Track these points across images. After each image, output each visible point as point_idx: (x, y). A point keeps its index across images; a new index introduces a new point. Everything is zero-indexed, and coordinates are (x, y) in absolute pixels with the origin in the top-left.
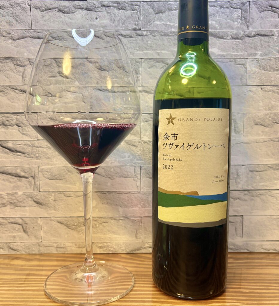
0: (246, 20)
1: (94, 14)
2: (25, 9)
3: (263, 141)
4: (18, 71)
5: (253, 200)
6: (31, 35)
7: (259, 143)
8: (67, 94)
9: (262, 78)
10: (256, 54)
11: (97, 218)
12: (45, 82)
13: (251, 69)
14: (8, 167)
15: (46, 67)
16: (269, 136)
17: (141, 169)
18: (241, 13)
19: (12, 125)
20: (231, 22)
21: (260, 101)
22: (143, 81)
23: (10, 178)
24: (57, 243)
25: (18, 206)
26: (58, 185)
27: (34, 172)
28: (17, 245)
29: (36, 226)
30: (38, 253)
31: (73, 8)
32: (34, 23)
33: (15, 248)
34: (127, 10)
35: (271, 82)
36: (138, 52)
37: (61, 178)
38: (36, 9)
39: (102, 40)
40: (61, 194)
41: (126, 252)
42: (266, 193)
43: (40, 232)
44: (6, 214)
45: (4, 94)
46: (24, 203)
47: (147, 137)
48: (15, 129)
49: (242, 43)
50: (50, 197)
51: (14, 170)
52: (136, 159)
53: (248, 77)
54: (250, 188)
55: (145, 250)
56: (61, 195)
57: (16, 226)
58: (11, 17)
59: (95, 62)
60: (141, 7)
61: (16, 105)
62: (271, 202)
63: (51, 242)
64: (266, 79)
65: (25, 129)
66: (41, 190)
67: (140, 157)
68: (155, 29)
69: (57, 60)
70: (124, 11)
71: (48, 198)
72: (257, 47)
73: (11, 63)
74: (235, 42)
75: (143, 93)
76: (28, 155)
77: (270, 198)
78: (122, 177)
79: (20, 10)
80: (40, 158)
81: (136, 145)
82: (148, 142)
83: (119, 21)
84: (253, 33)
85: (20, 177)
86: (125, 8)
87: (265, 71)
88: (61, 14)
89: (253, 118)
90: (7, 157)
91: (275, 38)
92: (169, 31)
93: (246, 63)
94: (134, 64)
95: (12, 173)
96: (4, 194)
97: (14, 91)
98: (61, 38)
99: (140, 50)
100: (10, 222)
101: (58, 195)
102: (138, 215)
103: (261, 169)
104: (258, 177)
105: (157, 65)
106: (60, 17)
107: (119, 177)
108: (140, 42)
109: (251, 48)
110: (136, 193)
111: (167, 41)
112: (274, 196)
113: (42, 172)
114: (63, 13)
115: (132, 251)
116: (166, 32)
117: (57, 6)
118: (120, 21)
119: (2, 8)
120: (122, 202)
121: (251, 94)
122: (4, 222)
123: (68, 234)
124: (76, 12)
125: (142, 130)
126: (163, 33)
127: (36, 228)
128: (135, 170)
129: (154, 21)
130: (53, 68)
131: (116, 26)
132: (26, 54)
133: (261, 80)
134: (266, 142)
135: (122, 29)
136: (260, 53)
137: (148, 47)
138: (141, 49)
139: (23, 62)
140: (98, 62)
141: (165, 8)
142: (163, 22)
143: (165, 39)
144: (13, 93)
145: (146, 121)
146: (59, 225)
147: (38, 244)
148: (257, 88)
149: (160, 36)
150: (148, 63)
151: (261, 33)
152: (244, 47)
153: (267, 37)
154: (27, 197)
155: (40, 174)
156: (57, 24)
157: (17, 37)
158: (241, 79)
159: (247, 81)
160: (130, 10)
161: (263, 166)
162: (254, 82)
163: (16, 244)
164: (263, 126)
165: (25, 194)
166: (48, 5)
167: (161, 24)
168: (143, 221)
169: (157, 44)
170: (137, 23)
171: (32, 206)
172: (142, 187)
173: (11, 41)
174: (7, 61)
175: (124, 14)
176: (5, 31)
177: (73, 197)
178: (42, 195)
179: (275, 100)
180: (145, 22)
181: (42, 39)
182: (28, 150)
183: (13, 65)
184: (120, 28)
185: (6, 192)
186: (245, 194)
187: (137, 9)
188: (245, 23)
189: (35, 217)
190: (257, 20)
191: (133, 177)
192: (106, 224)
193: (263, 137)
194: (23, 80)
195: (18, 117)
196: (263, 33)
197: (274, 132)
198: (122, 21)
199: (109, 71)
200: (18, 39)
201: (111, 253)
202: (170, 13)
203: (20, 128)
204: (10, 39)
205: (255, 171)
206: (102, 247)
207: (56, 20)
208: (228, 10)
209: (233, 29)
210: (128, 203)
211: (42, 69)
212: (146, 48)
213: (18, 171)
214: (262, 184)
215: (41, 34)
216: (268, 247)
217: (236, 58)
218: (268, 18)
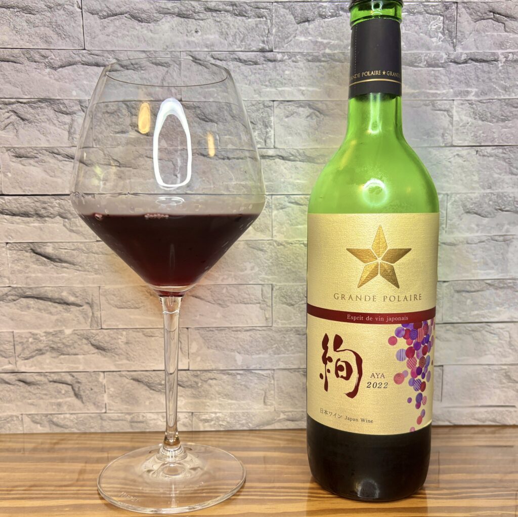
0: (451, 34)
1: (192, 24)
2: (73, 13)
3: (477, 241)
4: (62, 122)
5: (460, 339)
6: (84, 59)
7: (471, 244)
8: (146, 162)
9: (478, 134)
10: (468, 92)
11: (199, 373)
12: (109, 142)
13: (460, 118)
14: (46, 288)
15: (109, 115)
16: (489, 233)
17: (272, 290)
18: (443, 23)
19: (51, 216)
20: (426, 37)
21: (474, 173)
22: (276, 140)
23: (50, 306)
24: (132, 413)
25: (65, 353)
26: (132, 317)
27: (91, 296)
28: (65, 418)
29: (96, 385)
30: (100, 431)
31: (156, 13)
32: (88, 39)
33: (62, 422)
34: (249, 17)
35: (493, 140)
36: (268, 89)
37: (137, 305)
38: (93, 14)
39: (206, 70)
40: (138, 332)
41: (248, 429)
42: (481, 327)
43: (103, 396)
44: (45, 366)
45: (37, 162)
46: (75, 348)
47: (283, 236)
48: (57, 223)
49: (444, 73)
50: (120, 337)
51: (57, 293)
52: (264, 273)
53: (454, 132)
54: (455, 319)
55: (279, 424)
56: (138, 334)
57: (61, 387)
58: (48, 29)
59: (195, 108)
60: (274, 11)
61: (59, 180)
62: (490, 343)
63: (122, 413)
64: (485, 135)
65: (75, 223)
66: (104, 327)
67: (271, 270)
68: (297, 50)
69: (128, 103)
70: (244, 18)
71: (115, 339)
72: (470, 81)
73: (50, 108)
74: (433, 72)
75: (277, 160)
76: (81, 266)
77: (488, 336)
78: (241, 303)
79: (65, 16)
80: (101, 272)
81: (265, 249)
82: (284, 243)
83: (235, 35)
84: (463, 57)
85: (68, 304)
86: (246, 12)
87: (482, 122)
88: (136, 23)
89: (462, 201)
90: (45, 271)
91: (500, 65)
92: (321, 52)
93: (452, 108)
94: (261, 111)
95: (54, 297)
96: (40, 334)
97: (54, 157)
98: (136, 66)
99: (271, 86)
100: (51, 380)
101: (133, 334)
102: (269, 366)
103: (474, 287)
104: (469, 302)
105: (302, 113)
106: (134, 28)
107: (236, 303)
108: (271, 72)
109: (461, 82)
110: (264, 330)
111: (317, 71)
112: (495, 332)
113: (105, 296)
114: (139, 21)
115: (258, 426)
116: (314, 54)
117: (128, 10)
118: (238, 36)
119: (32, 12)
120: (240, 345)
121: (460, 161)
122: (41, 381)
123: (149, 398)
124: (161, 19)
125: (274, 223)
126: (310, 56)
127: (96, 389)
128: (262, 291)
129: (295, 36)
130: (121, 118)
131: (230, 45)
132: (74, 93)
133: (477, 137)
134: (483, 242)
135: (240, 49)
136: (474, 90)
137: (284, 81)
138: (272, 83)
139: (70, 107)
140: (201, 106)
141: (314, 13)
142: (310, 38)
143: (314, 68)
144: (52, 161)
145: (282, 208)
146: (135, 383)
147: (100, 416)
148: (469, 150)
149: (305, 61)
150: (285, 108)
151: (477, 57)
152: (448, 80)
153: (486, 64)
154: (79, 338)
155: (102, 298)
156: (128, 41)
157: (60, 64)
158: (443, 135)
159: (453, 138)
160: (254, 16)
161: (477, 282)
162: (465, 140)
163: (62, 416)
164: (480, 215)
165: (75, 334)
166: (112, 8)
167: (307, 41)
168: (276, 376)
169: (300, 76)
170: (265, 39)
171: (89, 354)
172: (274, 319)
173: (48, 70)
174: (43, 105)
175: (244, 25)
176: (39, 53)
177: (157, 338)
178: (106, 334)
179: (499, 171)
180: (280, 38)
181: (102, 66)
182: (81, 258)
183: (52, 111)
184: (237, 48)
185: (44, 330)
186: (447, 330)
187: (267, 15)
188: (449, 39)
189: (94, 372)
190: (471, 34)
191: (259, 303)
192: (214, 381)
193: (479, 234)
194: (70, 138)
195: (63, 202)
196: (479, 57)
197: (497, 225)
198: (240, 37)
199: (219, 123)
200: (62, 67)
201: (222, 429)
202: (322, 21)
203: (66, 220)
204: (46, 66)
205: (464, 291)
206: (208, 420)
207: (127, 33)
208: (421, 18)
209: (429, 49)
210: (251, 347)
211: (101, 119)
212: (282, 83)
213: (64, 294)
214: (476, 312)
215: (101, 58)
216: (483, 416)
217: (434, 99)
218: (487, 32)
